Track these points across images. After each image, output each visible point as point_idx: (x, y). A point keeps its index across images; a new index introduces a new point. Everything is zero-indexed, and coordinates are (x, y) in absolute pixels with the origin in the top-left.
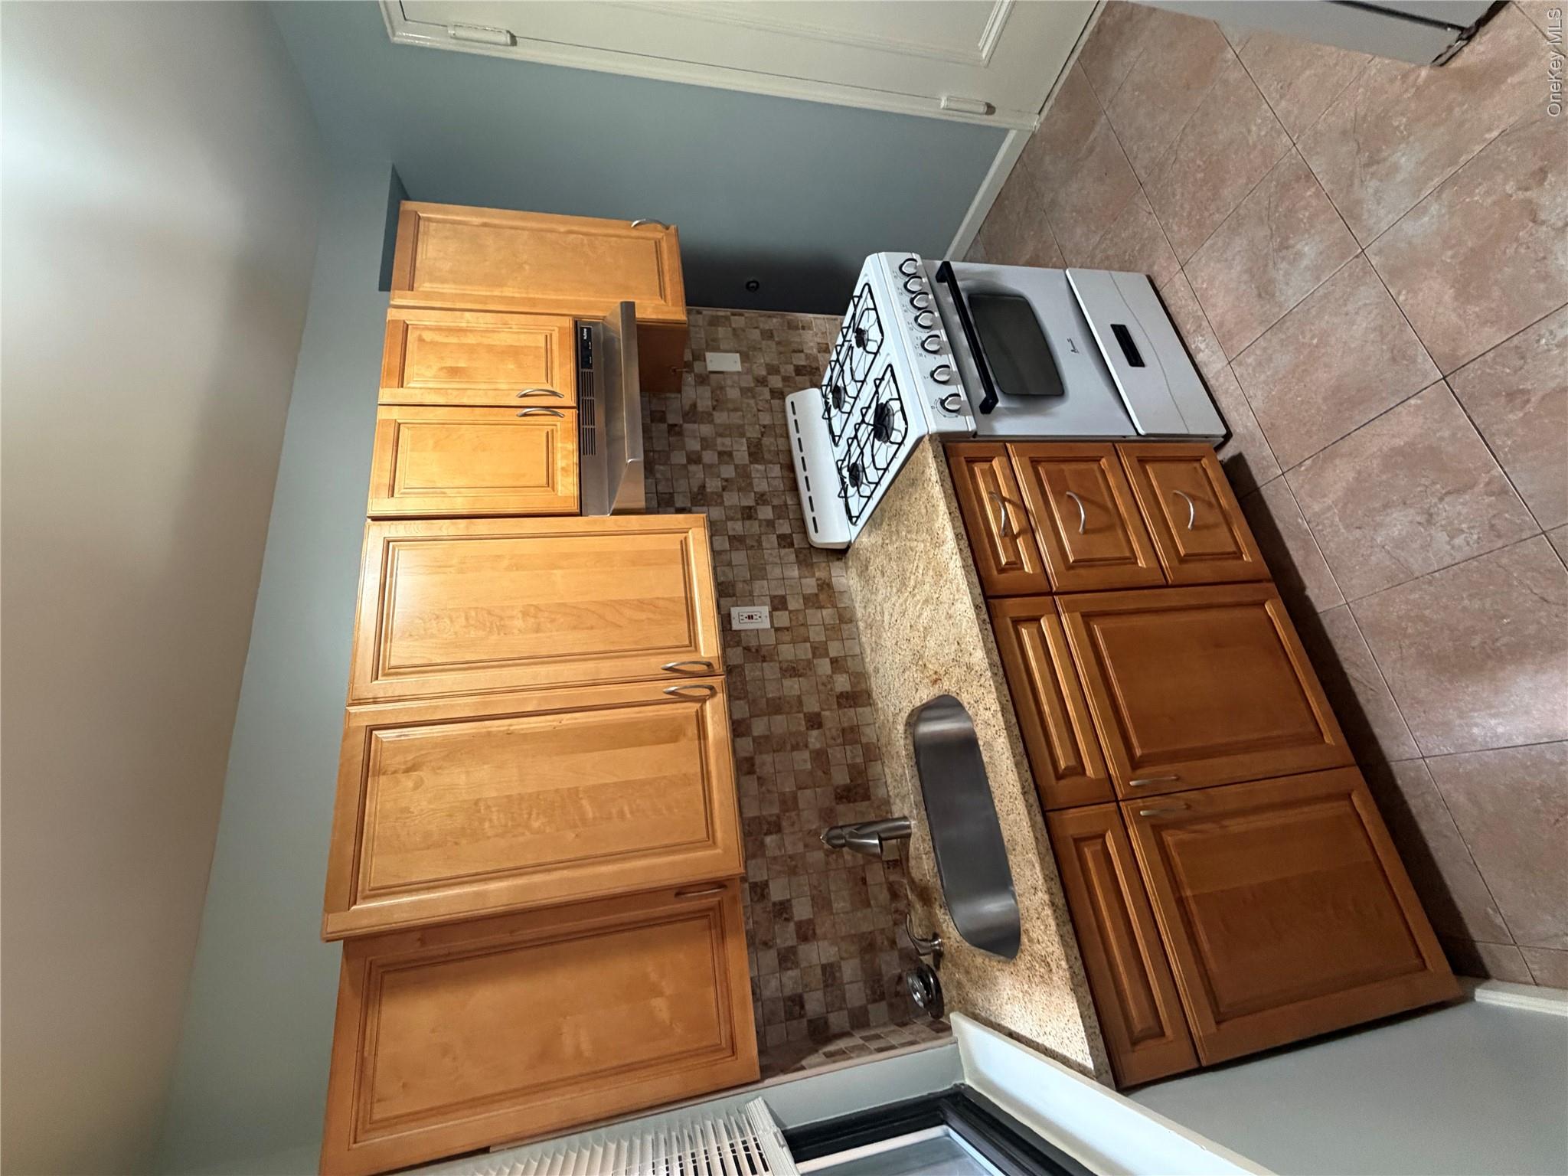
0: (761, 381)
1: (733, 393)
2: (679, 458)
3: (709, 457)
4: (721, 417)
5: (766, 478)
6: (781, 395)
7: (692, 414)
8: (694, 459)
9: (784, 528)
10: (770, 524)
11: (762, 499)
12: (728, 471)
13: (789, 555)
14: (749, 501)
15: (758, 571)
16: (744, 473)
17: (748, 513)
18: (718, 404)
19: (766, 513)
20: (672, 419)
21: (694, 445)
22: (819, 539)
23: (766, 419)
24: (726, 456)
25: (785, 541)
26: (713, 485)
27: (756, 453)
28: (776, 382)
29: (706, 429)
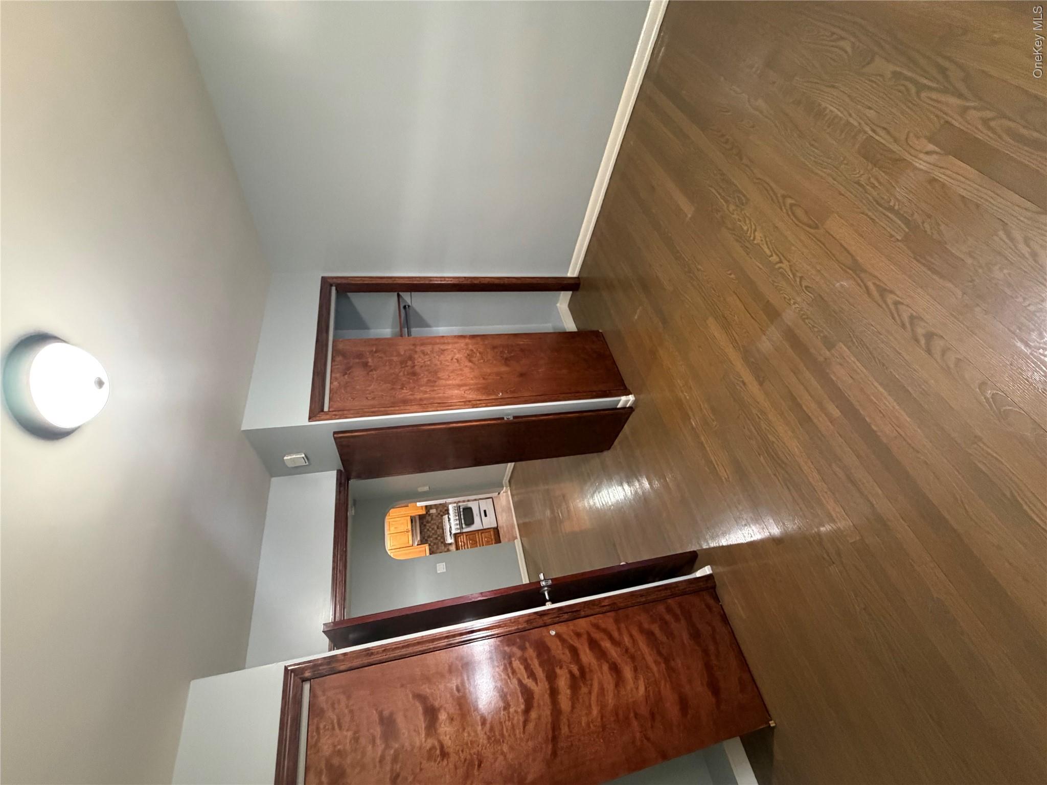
0: (439, 514)
1: (434, 517)
2: (426, 530)
3: (430, 529)
4: (432, 522)
5: (439, 532)
6: (442, 516)
7: (428, 522)
8: (428, 530)
9: (442, 540)
10: (440, 540)
11: (439, 536)
12: (433, 532)
13: (443, 545)
14: (436, 536)
15: (438, 548)
16: (436, 531)
17: (436, 538)
18: (432, 519)
19: (439, 538)
20: (425, 523)
21: (428, 528)
22: (447, 542)
23: (440, 521)
24: (433, 529)
25: (442, 543)
26: (431, 534)
27: (438, 528)
28: (442, 513)
29: (430, 524)
